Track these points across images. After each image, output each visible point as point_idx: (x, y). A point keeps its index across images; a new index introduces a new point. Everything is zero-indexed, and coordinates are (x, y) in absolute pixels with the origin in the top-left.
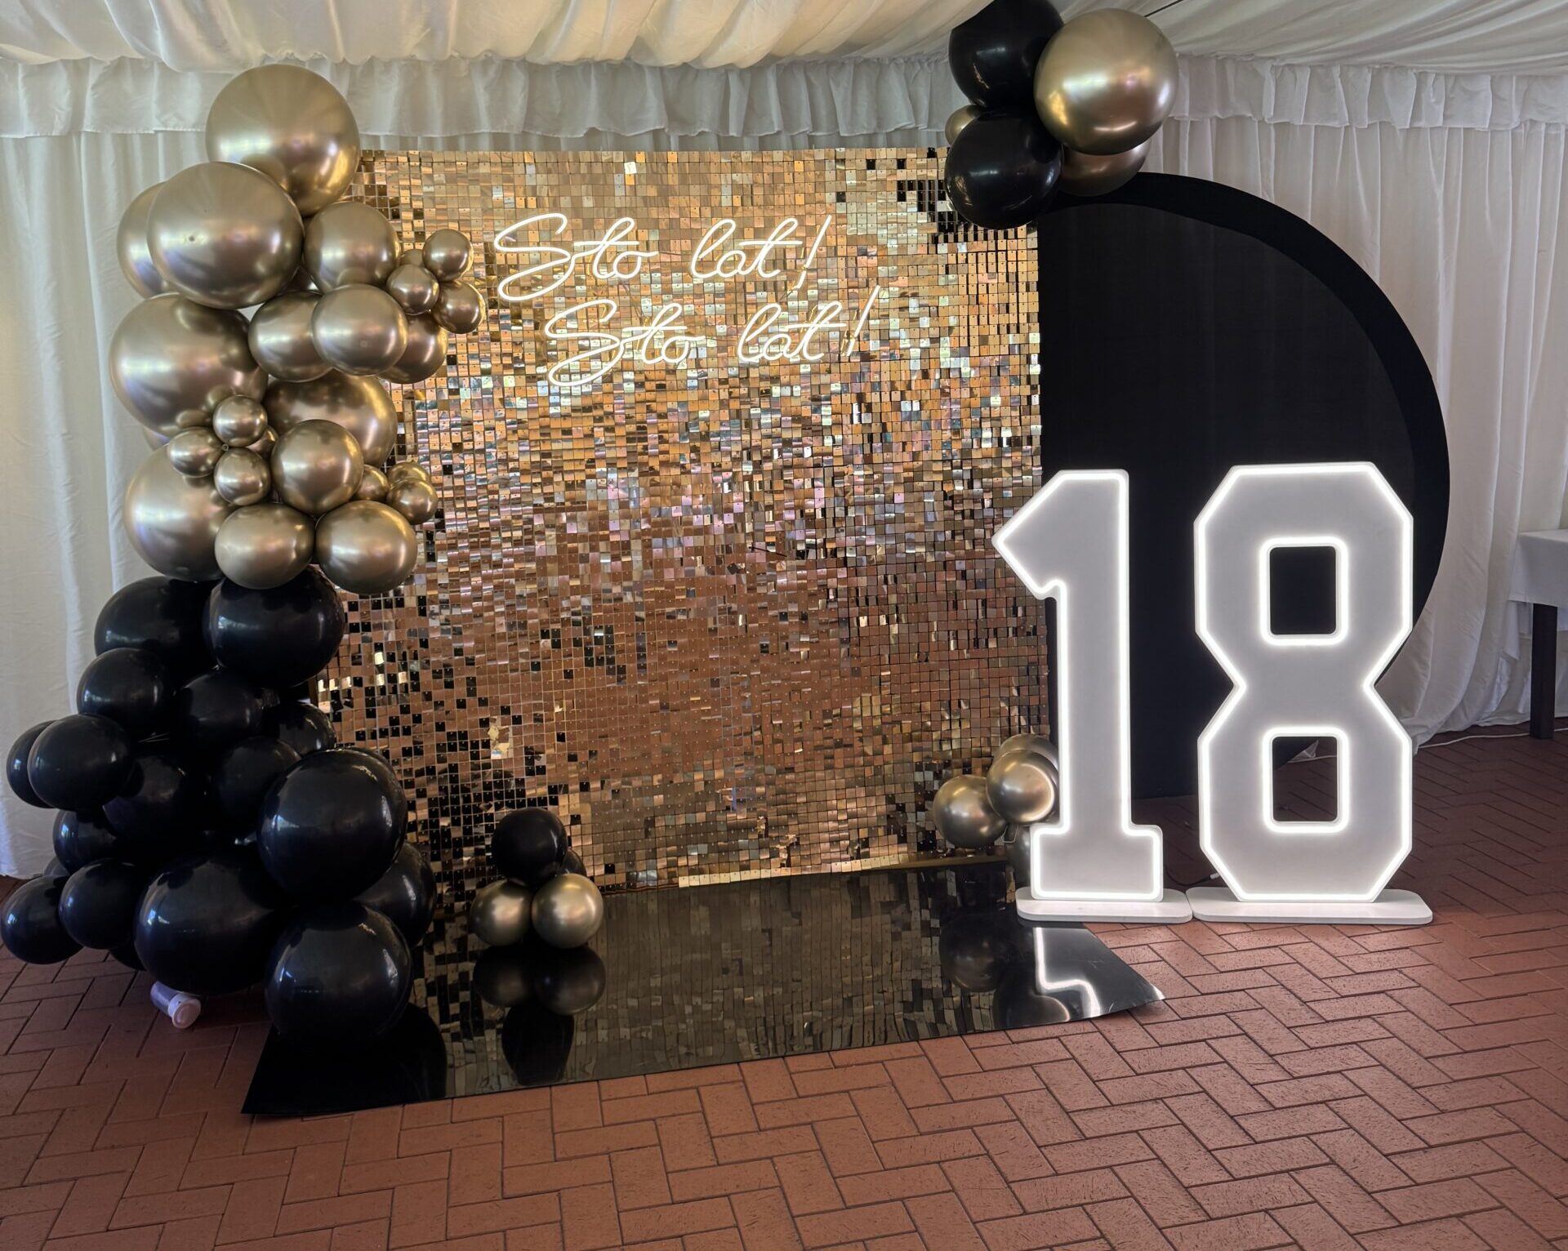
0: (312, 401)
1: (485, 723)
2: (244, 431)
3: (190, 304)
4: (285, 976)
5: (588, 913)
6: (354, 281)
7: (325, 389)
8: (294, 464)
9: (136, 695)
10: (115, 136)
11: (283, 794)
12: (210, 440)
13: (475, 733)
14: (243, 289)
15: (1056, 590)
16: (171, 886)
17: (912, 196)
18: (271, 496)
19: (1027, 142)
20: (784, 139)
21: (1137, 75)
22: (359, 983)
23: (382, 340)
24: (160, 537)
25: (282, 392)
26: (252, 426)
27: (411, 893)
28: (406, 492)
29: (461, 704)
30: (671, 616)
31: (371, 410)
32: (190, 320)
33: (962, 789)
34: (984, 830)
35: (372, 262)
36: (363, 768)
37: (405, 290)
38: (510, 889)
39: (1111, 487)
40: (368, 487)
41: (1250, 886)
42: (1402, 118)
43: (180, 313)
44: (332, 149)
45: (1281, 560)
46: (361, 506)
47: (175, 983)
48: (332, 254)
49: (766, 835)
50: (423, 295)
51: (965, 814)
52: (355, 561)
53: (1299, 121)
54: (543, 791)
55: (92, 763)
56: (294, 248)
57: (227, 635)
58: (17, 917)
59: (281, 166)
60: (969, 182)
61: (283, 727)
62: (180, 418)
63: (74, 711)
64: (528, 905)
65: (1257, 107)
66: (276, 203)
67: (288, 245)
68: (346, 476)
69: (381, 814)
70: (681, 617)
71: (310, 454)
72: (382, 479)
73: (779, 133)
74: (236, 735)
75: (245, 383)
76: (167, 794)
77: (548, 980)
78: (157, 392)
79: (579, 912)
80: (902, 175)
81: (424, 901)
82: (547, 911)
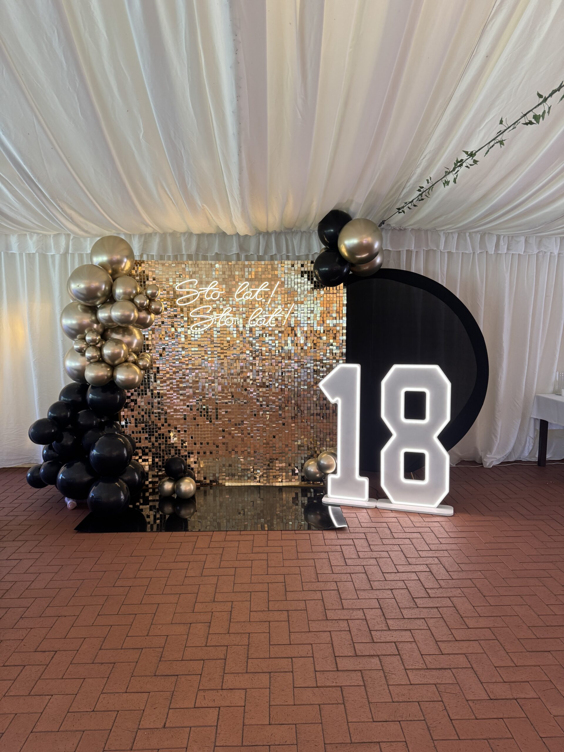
0: (117, 333)
1: (169, 432)
2: (93, 341)
3: (82, 305)
4: (92, 495)
5: (191, 489)
6: (125, 299)
7: (121, 330)
8: (107, 351)
9: (63, 414)
10: (78, 254)
11: (97, 444)
12: (85, 343)
13: (166, 434)
14: (95, 300)
15: (337, 401)
16: (67, 468)
17: (306, 276)
18: (100, 360)
19: (337, 260)
20: (278, 256)
21: (367, 239)
22: (112, 499)
23: (129, 316)
24: (73, 370)
25: (109, 330)
26: (96, 339)
27: (137, 477)
28: (141, 360)
29: (163, 425)
30: (226, 403)
31: (135, 336)
32: (82, 309)
33: (313, 462)
34: (318, 475)
35: (130, 293)
36: (121, 439)
37: (138, 302)
38: (170, 480)
39: (355, 370)
40: (131, 359)
41: (396, 499)
42: (491, 250)
43: (79, 306)
44: (125, 260)
45: (408, 395)
46: (127, 364)
47: (69, 497)
48: (119, 291)
49: (253, 472)
50: (144, 303)
51: (312, 470)
52: (123, 380)
53: (454, 251)
54: (186, 453)
55: (47, 431)
56: (109, 289)
57: (92, 400)
58: (31, 474)
59: (109, 265)
60: (319, 272)
61: (106, 427)
62: (78, 337)
63: (46, 417)
64: (174, 485)
65: (438, 246)
66: (105, 277)
67: (107, 288)
68: (122, 355)
69: (124, 452)
70: (229, 404)
71: (112, 348)
72: (136, 357)
73: (275, 254)
74: (90, 427)
75: (97, 327)
76: (70, 443)
77: (178, 508)
78: (73, 329)
79: (188, 488)
80: (302, 269)
81: (140, 480)
82: (178, 487)
